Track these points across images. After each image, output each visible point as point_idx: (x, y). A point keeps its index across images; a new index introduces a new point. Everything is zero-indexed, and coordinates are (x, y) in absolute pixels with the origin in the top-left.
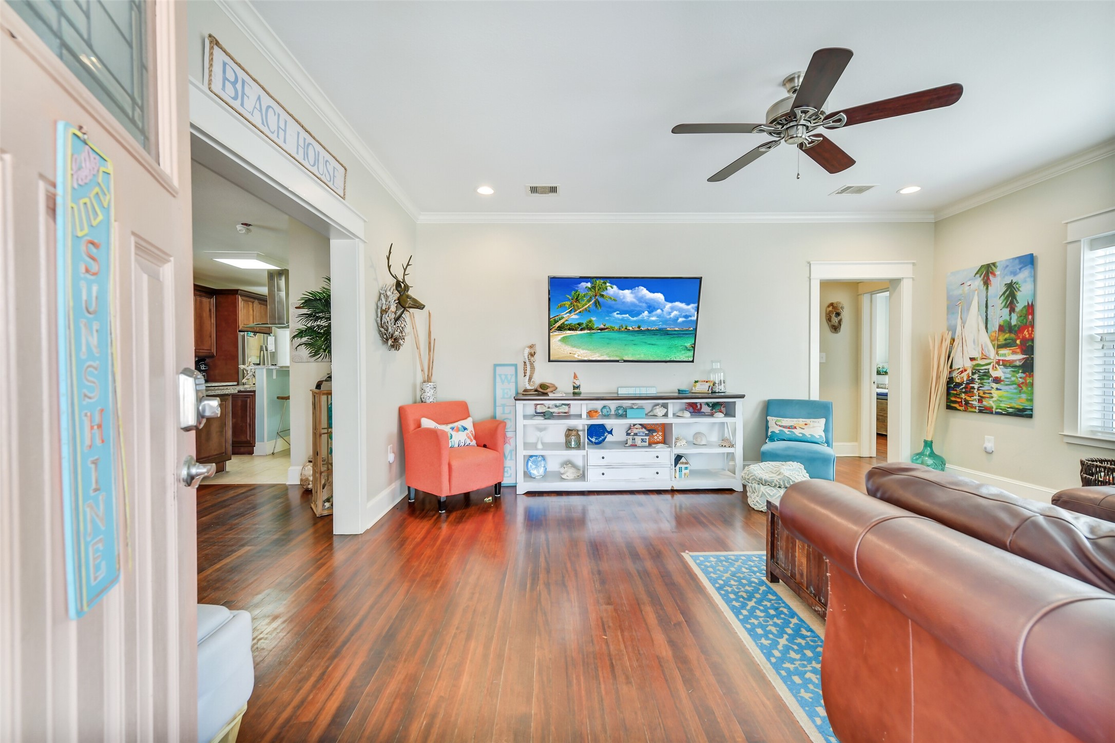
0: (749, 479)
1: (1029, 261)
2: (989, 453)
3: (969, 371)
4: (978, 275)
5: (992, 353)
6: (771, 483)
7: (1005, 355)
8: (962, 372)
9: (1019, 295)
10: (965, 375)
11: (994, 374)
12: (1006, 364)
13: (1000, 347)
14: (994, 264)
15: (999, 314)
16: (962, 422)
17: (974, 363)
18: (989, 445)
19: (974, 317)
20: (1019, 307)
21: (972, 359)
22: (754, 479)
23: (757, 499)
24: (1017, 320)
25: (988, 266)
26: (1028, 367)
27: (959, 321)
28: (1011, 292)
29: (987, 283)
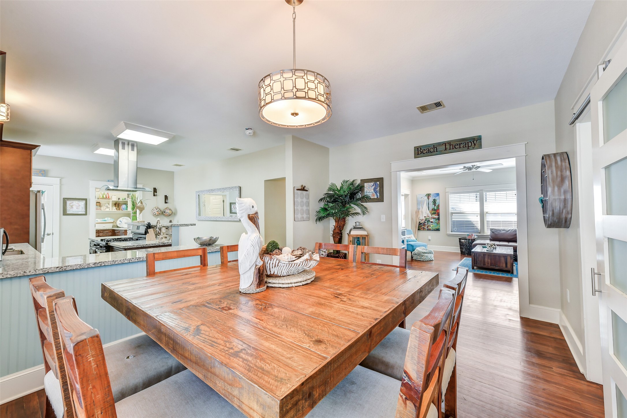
0: (420, 253)
1: (438, 195)
2: (429, 240)
3: (424, 220)
4: (426, 196)
5: (430, 216)
6: (427, 253)
7: (433, 216)
8: (422, 220)
9: (436, 202)
10: (423, 221)
11: (431, 221)
12: (434, 218)
13: (432, 214)
14: (430, 194)
15: (432, 206)
16: (422, 233)
17: (426, 218)
18: (430, 238)
19: (425, 206)
20: (437, 205)
21: (425, 217)
22: (422, 252)
23: (425, 258)
24: (436, 208)
25: (429, 194)
26: (439, 219)
27: (421, 207)
28: (434, 202)
29: (428, 198)
